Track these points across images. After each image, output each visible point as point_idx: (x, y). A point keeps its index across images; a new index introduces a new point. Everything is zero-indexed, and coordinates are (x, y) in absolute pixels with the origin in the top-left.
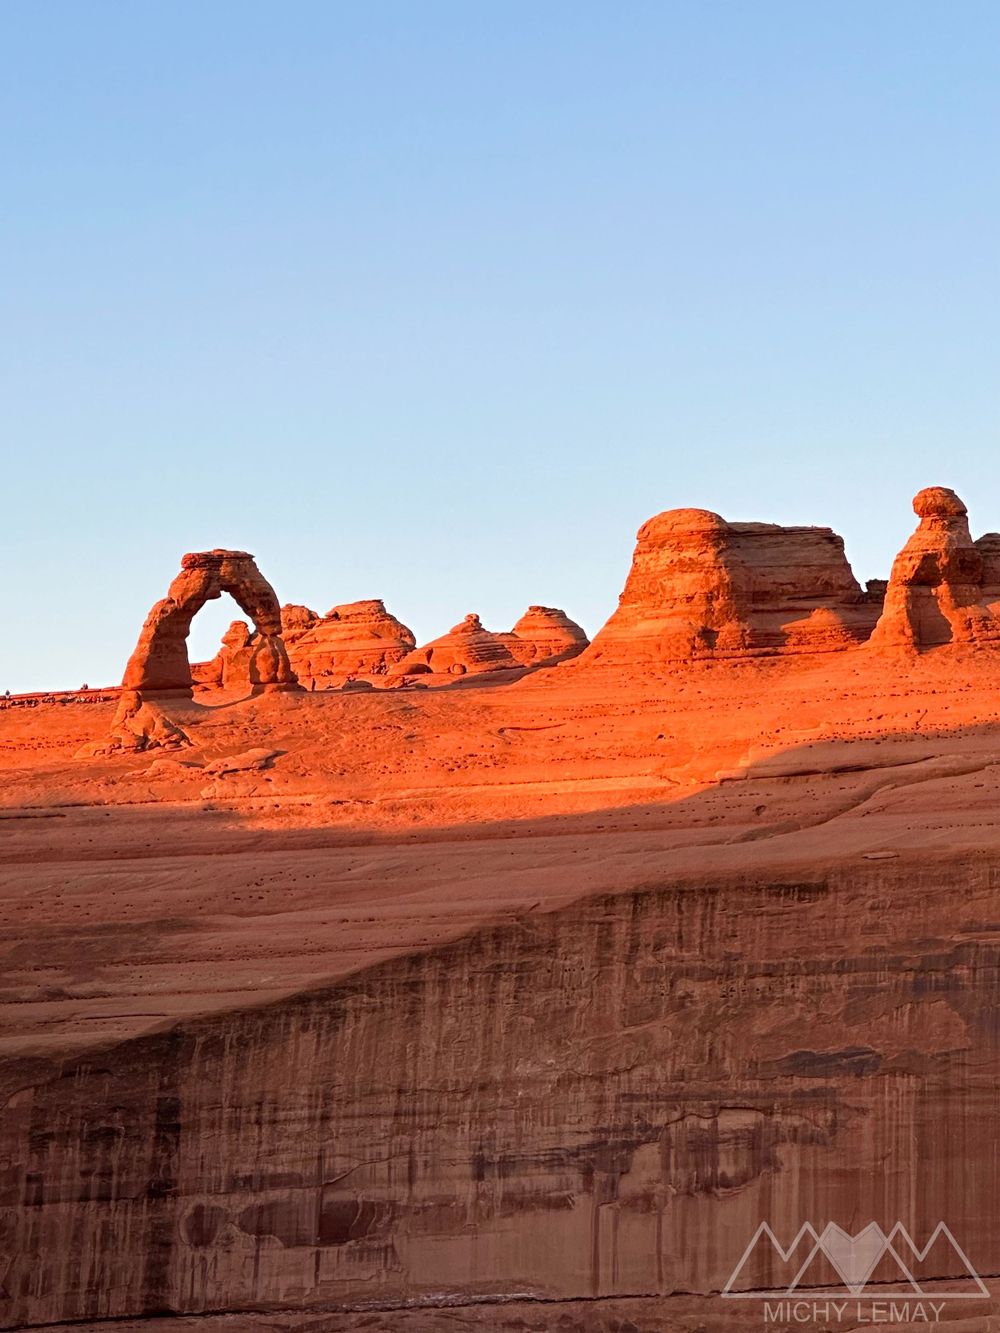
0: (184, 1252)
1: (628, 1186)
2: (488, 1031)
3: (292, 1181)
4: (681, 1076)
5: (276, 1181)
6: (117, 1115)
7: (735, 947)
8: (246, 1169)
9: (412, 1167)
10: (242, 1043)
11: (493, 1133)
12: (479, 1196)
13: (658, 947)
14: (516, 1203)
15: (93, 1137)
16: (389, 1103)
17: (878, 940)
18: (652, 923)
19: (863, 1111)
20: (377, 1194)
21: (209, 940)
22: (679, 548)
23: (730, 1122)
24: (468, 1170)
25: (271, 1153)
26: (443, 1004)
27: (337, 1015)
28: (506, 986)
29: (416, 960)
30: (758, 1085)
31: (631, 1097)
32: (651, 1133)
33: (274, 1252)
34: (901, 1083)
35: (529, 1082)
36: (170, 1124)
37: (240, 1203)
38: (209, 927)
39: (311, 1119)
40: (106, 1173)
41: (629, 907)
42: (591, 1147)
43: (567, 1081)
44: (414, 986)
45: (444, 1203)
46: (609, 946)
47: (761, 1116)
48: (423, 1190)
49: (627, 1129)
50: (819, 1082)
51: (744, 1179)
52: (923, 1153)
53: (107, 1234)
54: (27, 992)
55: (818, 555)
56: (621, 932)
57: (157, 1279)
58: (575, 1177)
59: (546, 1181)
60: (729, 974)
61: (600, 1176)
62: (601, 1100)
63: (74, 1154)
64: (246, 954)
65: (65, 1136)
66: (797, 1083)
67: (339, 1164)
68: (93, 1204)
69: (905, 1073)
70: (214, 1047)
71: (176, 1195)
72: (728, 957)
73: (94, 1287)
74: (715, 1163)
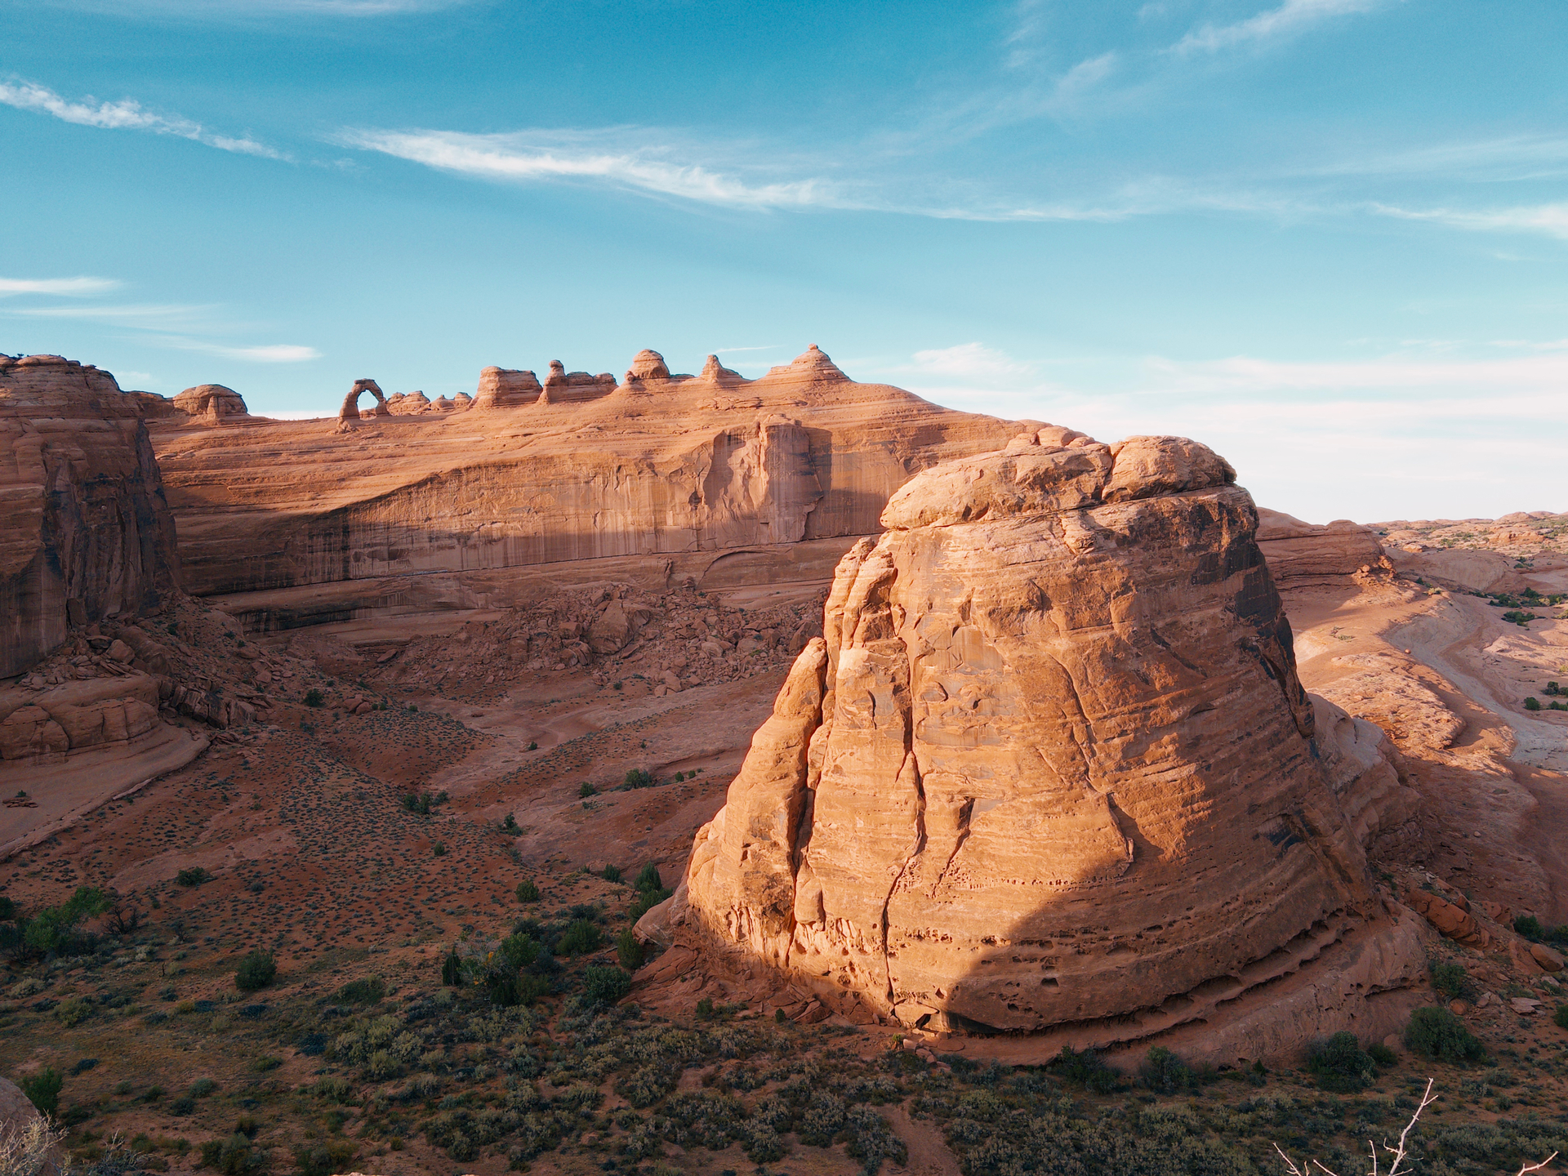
0: (353, 563)
2: (430, 504)
3: (381, 544)
4: (482, 514)
5: (376, 545)
6: (332, 529)
7: (495, 481)
8: (368, 542)
9: (412, 540)
10: (365, 509)
11: (433, 531)
12: (431, 547)
13: (474, 481)
14: (440, 548)
15: (326, 535)
20: (404, 547)
21: (356, 483)
23: (495, 526)
25: (375, 538)
26: (418, 497)
27: (389, 502)
28: (434, 492)
30: (502, 516)
32: (475, 530)
33: (377, 563)
34: (540, 514)
36: (347, 531)
37: (367, 550)
38: (355, 479)
40: (330, 544)
41: (466, 471)
42: (459, 533)
43: (451, 517)
45: (421, 549)
46: (461, 481)
48: (415, 545)
49: (469, 528)
51: (499, 540)
52: (545, 531)
53: (332, 560)
54: (306, 498)
55: (530, 378)
56: (464, 478)
57: (346, 570)
58: (456, 541)
59: (448, 542)
60: (493, 488)
61: (462, 540)
63: (321, 539)
64: (366, 486)
65: (318, 535)
67: (393, 540)
68: (327, 552)
71: (349, 549)
72: (493, 484)
73: (329, 573)
74: (492, 536)
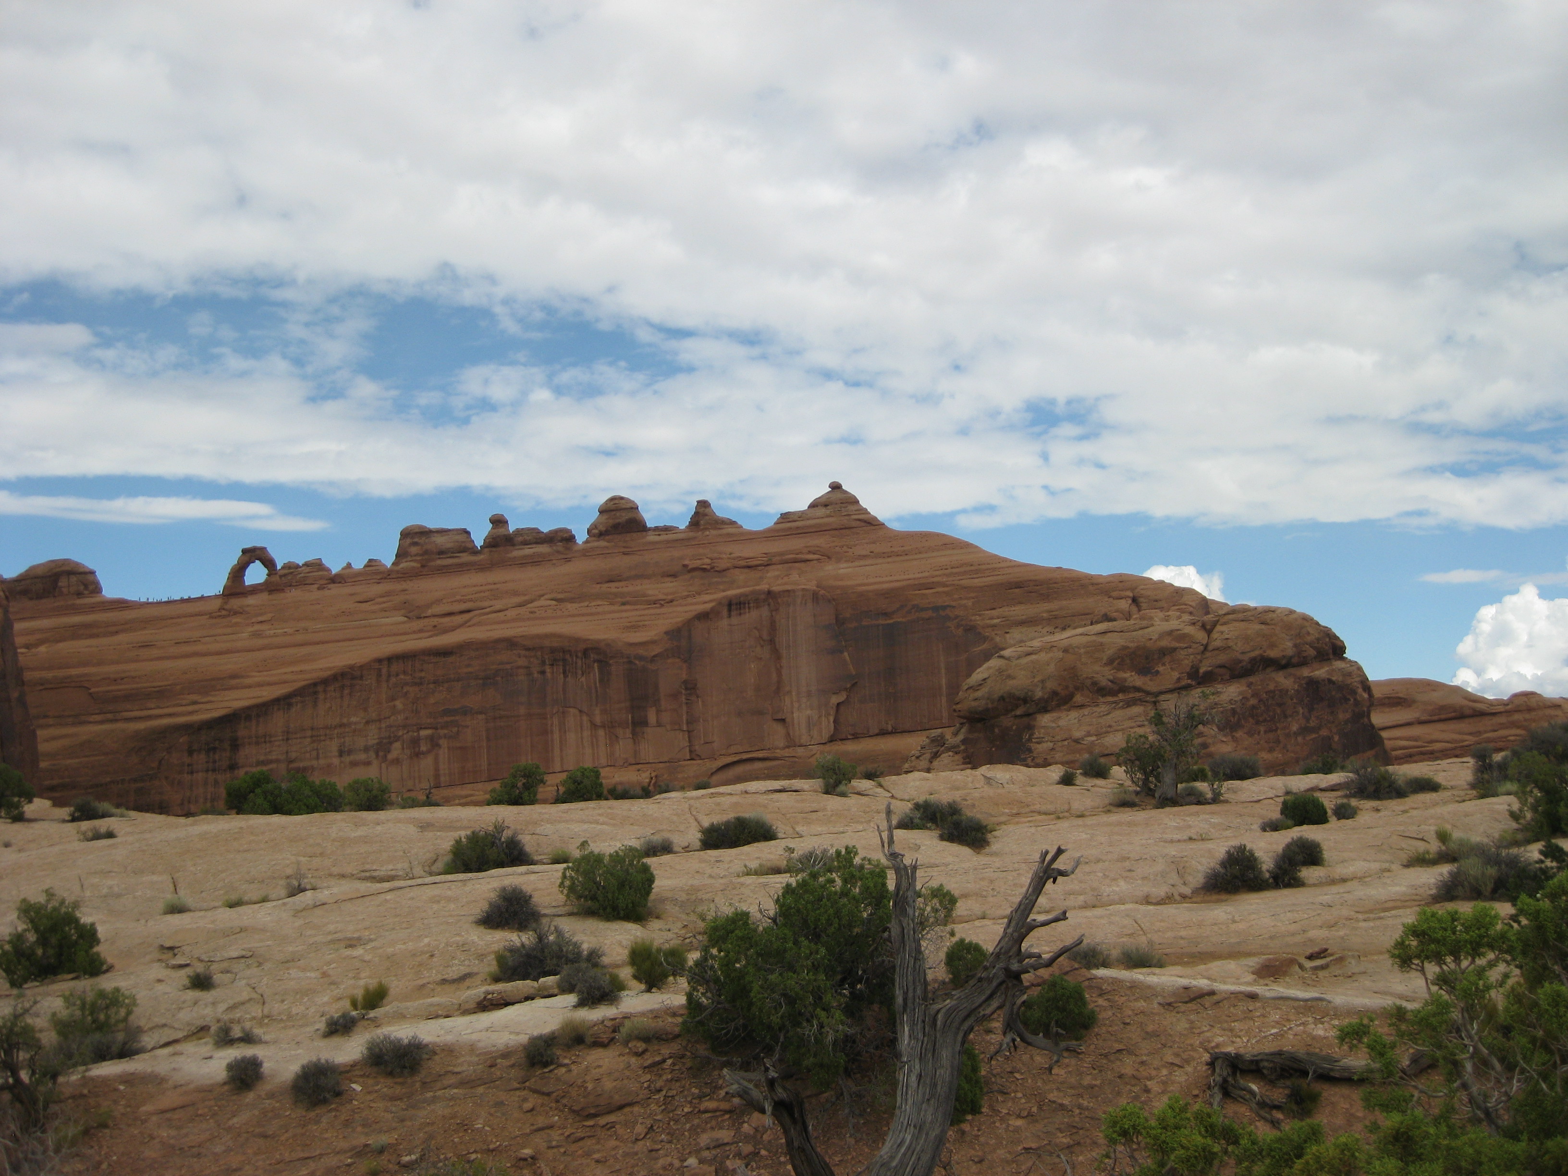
1: (390, 757)
2: (341, 707)
3: (277, 761)
4: (407, 718)
6: (217, 742)
7: (423, 674)
8: (262, 758)
9: (318, 754)
10: (258, 716)
11: (344, 742)
12: (341, 762)
13: (397, 675)
15: (209, 750)
16: (309, 733)
17: (470, 669)
18: (395, 667)
19: (467, 727)
22: (412, 538)
23: (424, 733)
24: (337, 754)
25: (270, 752)
26: (326, 699)
27: (290, 705)
28: (346, 691)
29: (315, 684)
30: (432, 720)
31: (390, 726)
32: (397, 739)
34: (481, 717)
35: (355, 723)
38: (248, 677)
39: (283, 740)
40: (214, 762)
41: (386, 662)
42: (378, 744)
43: (367, 723)
44: (316, 693)
46: (381, 675)
47: (434, 731)
48: (322, 762)
49: (390, 737)
50: (452, 718)
51: (429, 751)
52: (488, 739)
54: (184, 702)
55: (462, 538)
56: (384, 671)
58: (372, 754)
59: (362, 756)
60: (421, 684)
61: (381, 754)
62: (380, 729)
64: (260, 685)
65: (199, 750)
66: (446, 719)
68: (210, 773)
69: (481, 713)
70: (248, 718)
71: (238, 768)
72: (421, 678)
74: (419, 747)
